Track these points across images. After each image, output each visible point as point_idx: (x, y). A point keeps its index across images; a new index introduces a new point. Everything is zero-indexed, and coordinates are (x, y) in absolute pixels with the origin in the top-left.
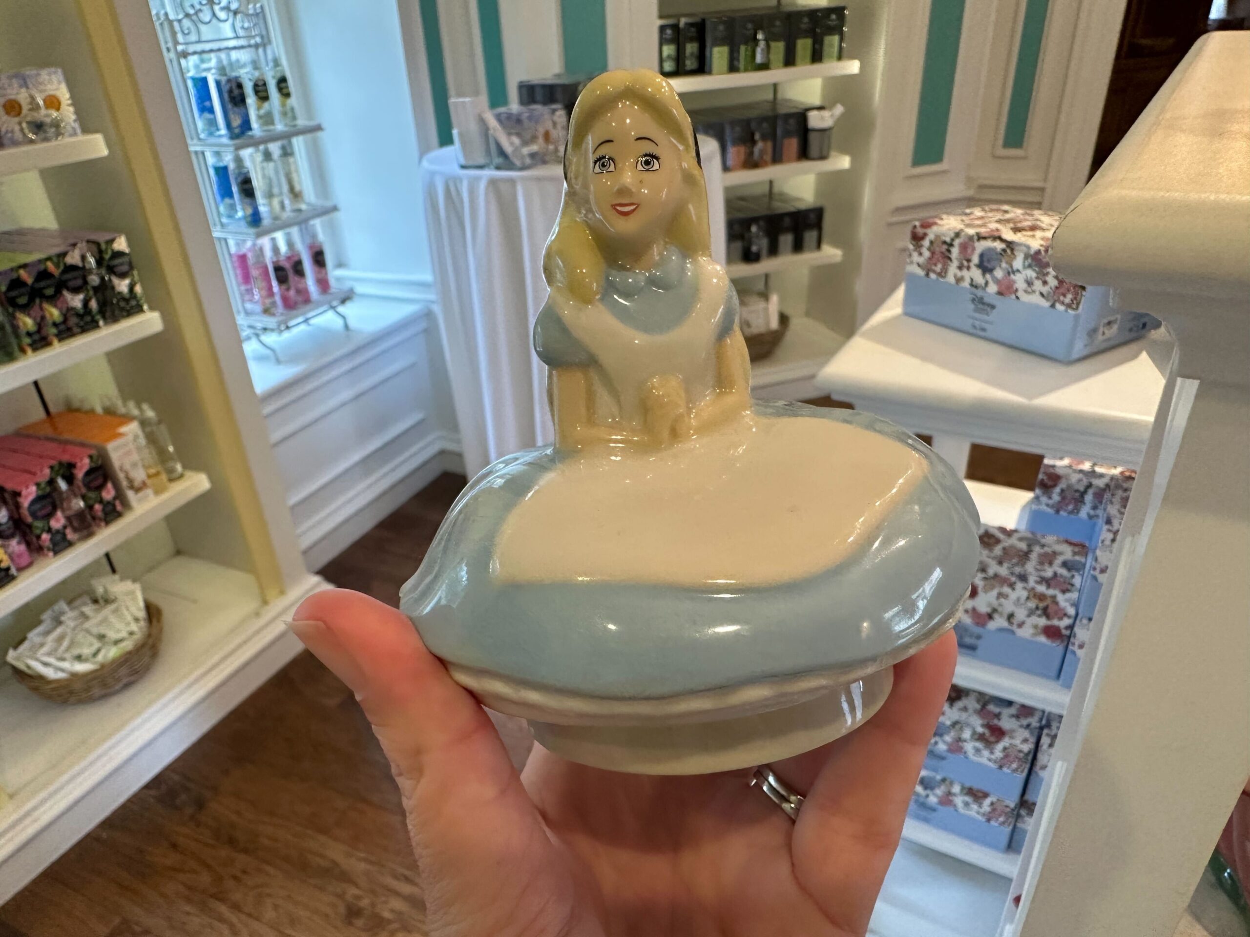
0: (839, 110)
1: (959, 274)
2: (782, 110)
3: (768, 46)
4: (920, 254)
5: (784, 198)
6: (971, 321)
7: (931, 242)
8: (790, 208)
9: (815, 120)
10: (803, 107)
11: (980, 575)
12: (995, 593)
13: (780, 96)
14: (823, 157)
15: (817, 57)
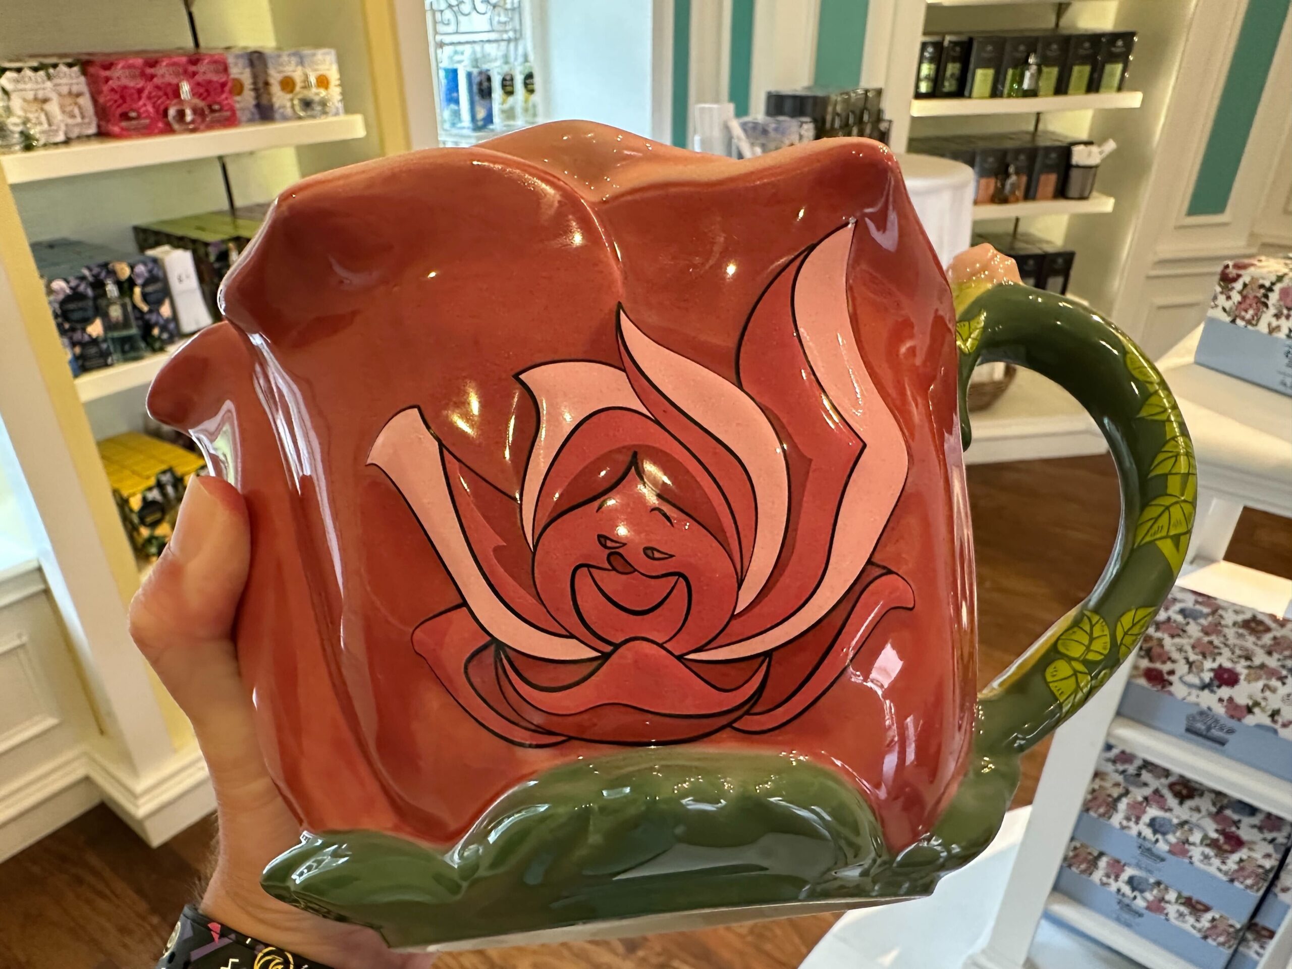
0: (1111, 146)
1: (1275, 323)
2: (1042, 142)
3: (1039, 71)
4: (1229, 298)
5: (1030, 239)
6: (1281, 377)
7: (1245, 285)
8: (1035, 250)
9: (1080, 156)
10: (1069, 140)
11: (1243, 663)
12: (1260, 684)
13: (1041, 127)
14: (1082, 198)
15: (1093, 86)
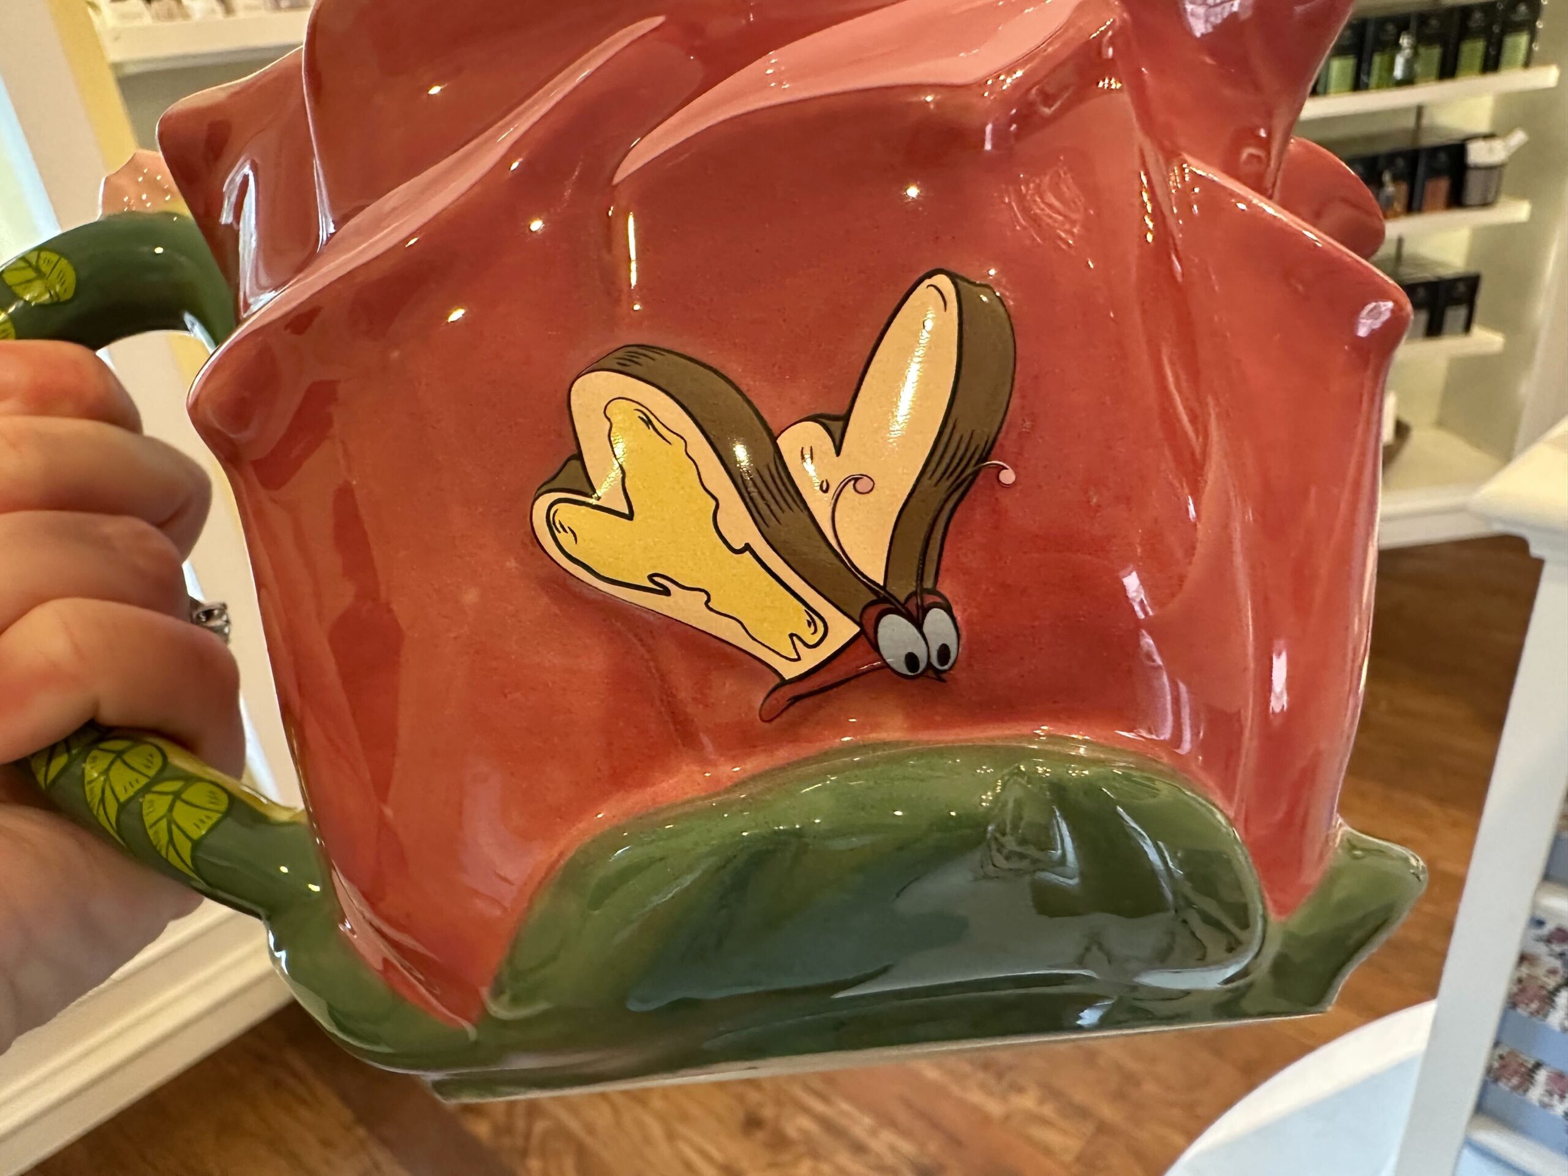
0: (1518, 138)
2: (1428, 141)
3: (1416, 53)
5: (1419, 262)
8: (1428, 275)
9: (1478, 154)
10: (1461, 136)
13: (1425, 121)
14: (1486, 204)
15: (1491, 64)
